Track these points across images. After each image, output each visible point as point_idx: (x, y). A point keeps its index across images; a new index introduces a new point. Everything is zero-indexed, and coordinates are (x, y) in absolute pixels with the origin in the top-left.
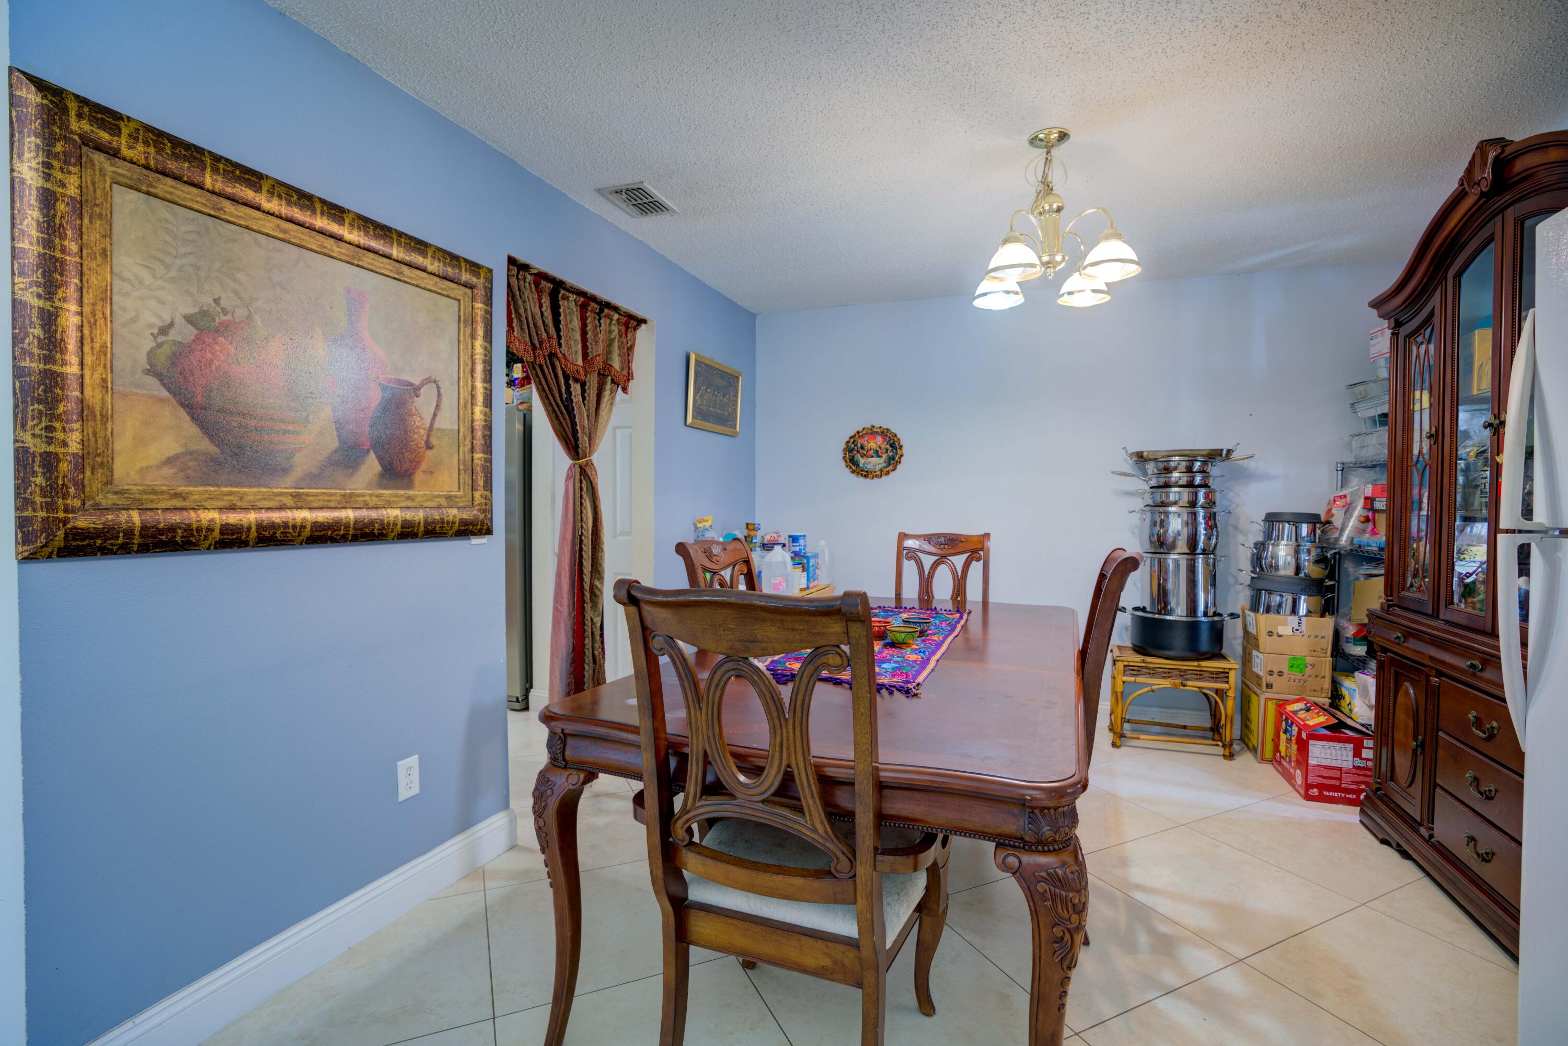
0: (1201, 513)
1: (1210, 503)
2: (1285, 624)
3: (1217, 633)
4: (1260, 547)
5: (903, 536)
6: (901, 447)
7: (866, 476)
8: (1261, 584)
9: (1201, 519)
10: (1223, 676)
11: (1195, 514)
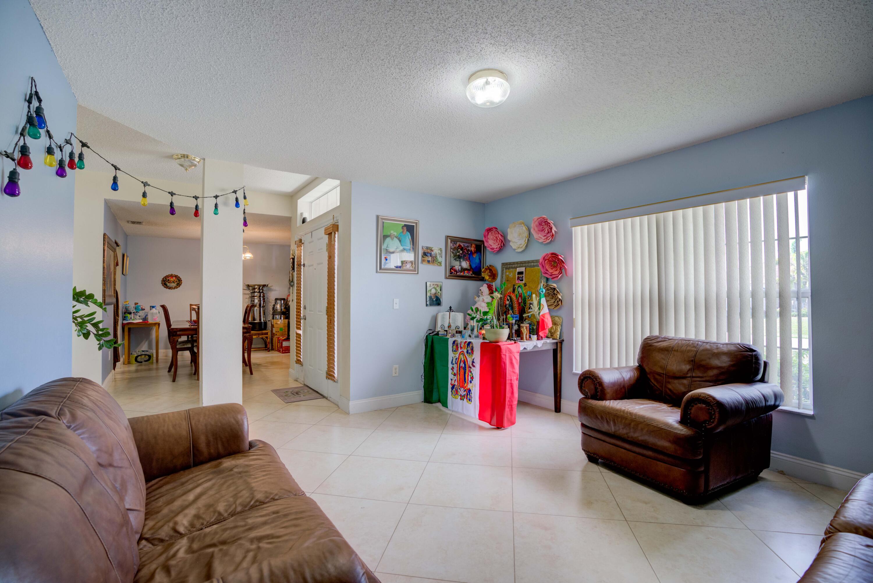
0: (262, 298)
1: (264, 296)
2: (279, 321)
3: (265, 323)
4: (274, 305)
5: (191, 305)
6: (181, 281)
7: (169, 289)
8: (274, 314)
9: (262, 300)
10: (267, 334)
11: (260, 299)
